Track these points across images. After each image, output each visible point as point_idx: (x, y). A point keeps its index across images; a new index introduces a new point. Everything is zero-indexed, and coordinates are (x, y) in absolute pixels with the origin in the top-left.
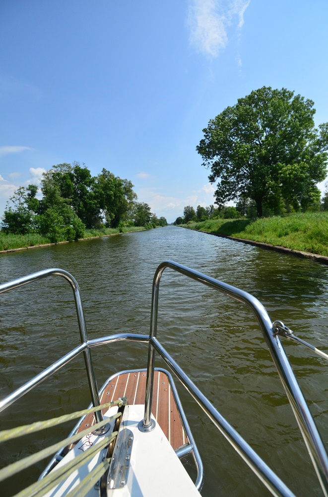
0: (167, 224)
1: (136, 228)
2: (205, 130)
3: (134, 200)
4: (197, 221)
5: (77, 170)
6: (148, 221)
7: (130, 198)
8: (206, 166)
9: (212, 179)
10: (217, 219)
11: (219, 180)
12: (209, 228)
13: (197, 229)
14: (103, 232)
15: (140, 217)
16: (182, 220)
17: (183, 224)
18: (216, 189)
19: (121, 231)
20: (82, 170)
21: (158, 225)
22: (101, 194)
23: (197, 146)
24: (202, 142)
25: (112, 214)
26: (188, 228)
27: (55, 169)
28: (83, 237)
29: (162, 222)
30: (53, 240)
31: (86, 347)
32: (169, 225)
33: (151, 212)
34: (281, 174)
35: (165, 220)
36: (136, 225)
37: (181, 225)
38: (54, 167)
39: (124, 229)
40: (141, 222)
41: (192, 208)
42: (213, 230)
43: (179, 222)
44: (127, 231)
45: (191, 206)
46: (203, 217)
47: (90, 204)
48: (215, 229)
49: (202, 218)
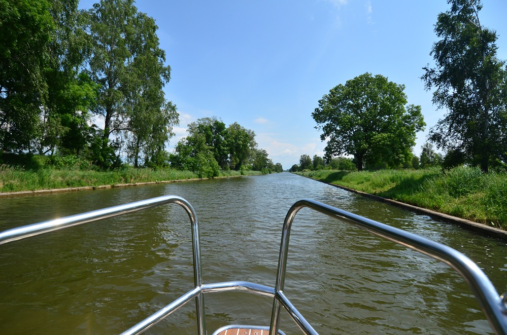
0: (282, 171)
1: (254, 172)
2: (319, 101)
3: (255, 147)
4: (312, 170)
5: (216, 123)
6: (265, 167)
7: (252, 145)
8: (318, 129)
9: (323, 137)
10: (329, 169)
11: (328, 139)
12: (319, 176)
13: (310, 177)
14: (229, 173)
15: (258, 162)
16: (298, 167)
17: (299, 171)
18: (327, 145)
19: (242, 174)
20: (220, 124)
21: (273, 171)
22: (232, 143)
23: (313, 113)
24: (317, 110)
25: (237, 159)
26: (303, 175)
27: (199, 122)
28: (218, 176)
29: (278, 169)
30: (200, 176)
31: (199, 292)
32: (285, 171)
33: (268, 158)
34: (373, 140)
35: (281, 166)
36: (254, 169)
37: (297, 172)
38: (199, 120)
39: (245, 172)
40: (259, 167)
41: (308, 156)
42: (322, 178)
43: (294, 169)
44: (247, 174)
45: (307, 155)
46: (319, 166)
47: (224, 150)
48: (324, 177)
49: (317, 167)
